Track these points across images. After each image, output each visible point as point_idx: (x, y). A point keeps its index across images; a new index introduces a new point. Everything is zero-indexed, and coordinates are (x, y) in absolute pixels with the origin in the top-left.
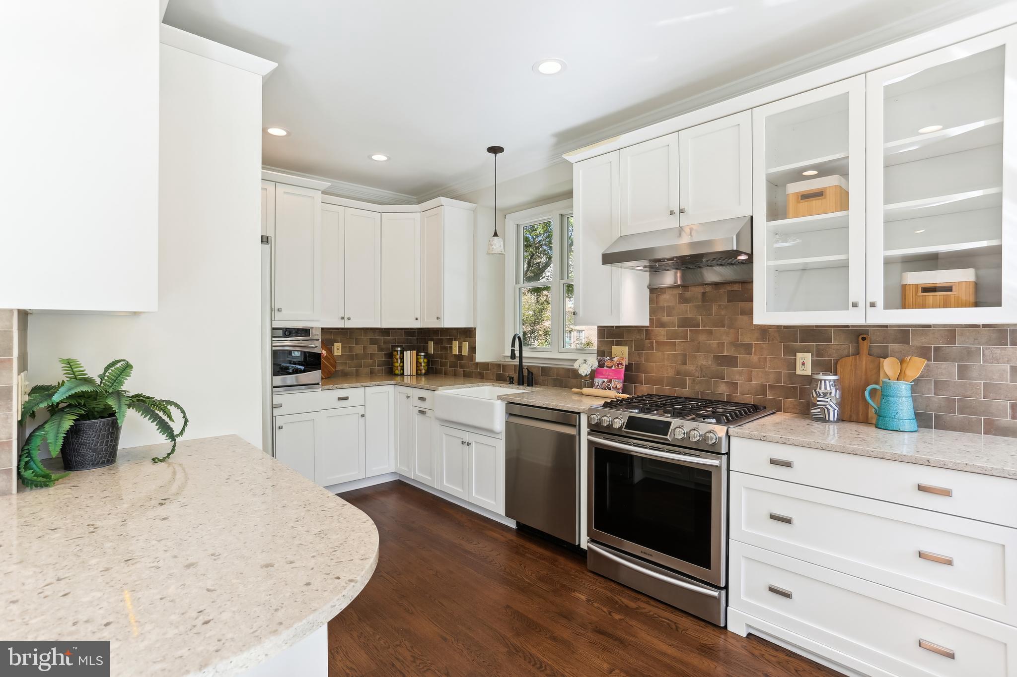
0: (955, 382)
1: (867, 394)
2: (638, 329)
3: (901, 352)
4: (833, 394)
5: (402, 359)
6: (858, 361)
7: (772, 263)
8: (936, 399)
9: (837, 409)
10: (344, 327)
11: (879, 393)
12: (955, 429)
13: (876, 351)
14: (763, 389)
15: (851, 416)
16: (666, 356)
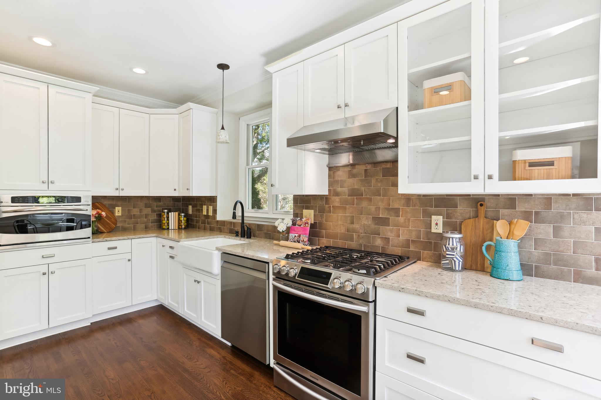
0: (551, 240)
1: (484, 248)
2: (321, 197)
3: (509, 215)
4: (458, 249)
5: (168, 218)
6: (477, 223)
7: (411, 144)
8: (536, 253)
9: (461, 261)
10: (118, 195)
11: (493, 249)
12: (550, 278)
13: (490, 214)
14: (407, 244)
15: (471, 266)
16: (339, 218)
